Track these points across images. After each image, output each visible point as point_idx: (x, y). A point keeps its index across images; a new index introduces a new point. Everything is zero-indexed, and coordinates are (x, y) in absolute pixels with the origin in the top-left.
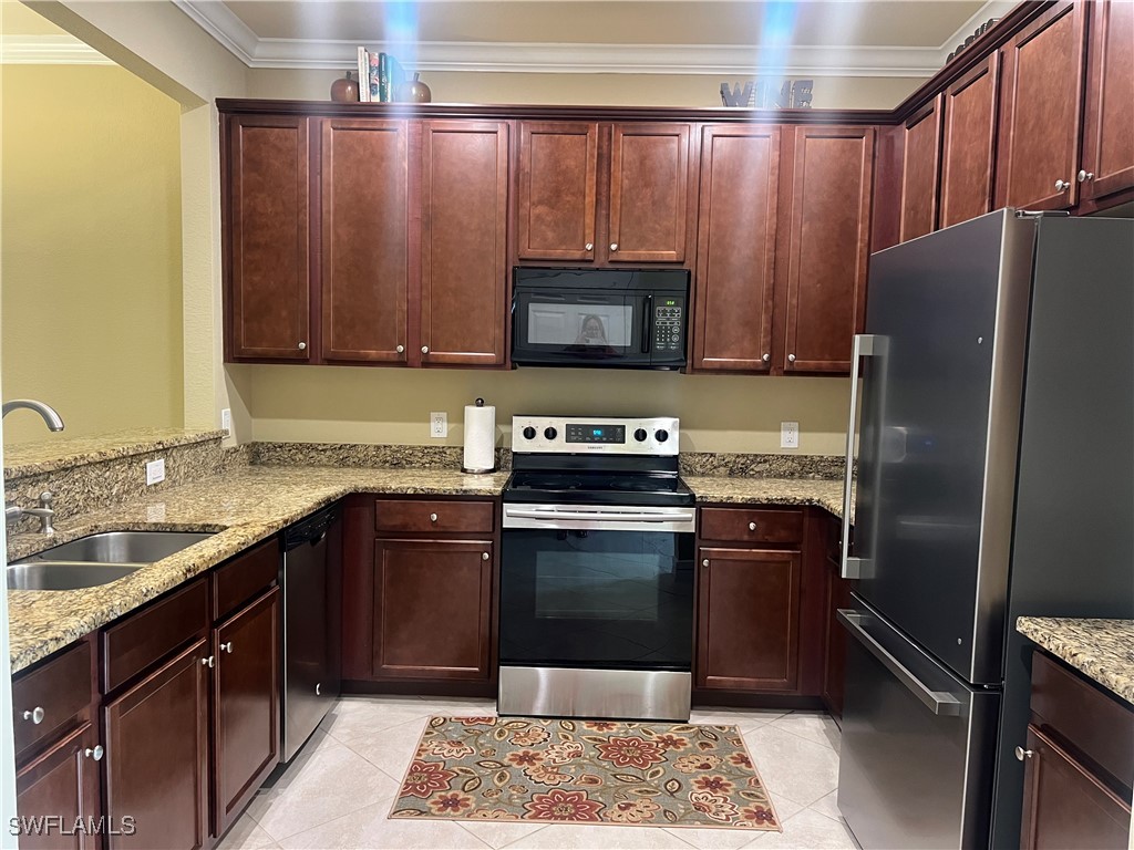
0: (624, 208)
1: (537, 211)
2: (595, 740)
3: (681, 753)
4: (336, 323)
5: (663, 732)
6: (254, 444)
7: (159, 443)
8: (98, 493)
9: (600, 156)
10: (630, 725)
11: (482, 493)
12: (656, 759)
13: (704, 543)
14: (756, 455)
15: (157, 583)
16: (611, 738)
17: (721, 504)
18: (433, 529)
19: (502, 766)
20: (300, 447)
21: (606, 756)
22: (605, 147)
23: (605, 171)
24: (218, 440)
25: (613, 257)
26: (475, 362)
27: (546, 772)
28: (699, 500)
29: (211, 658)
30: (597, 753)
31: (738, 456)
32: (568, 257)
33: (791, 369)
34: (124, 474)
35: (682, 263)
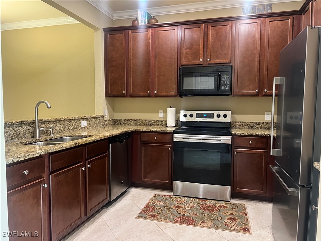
0: (212, 48)
1: (186, 51)
2: (200, 204)
3: (225, 210)
4: (132, 86)
5: (221, 204)
6: (114, 119)
7: (85, 116)
8: (67, 128)
9: (204, 33)
10: (212, 201)
11: (168, 131)
12: (217, 211)
13: (236, 147)
14: (257, 122)
15: (66, 145)
16: (205, 204)
17: (240, 135)
18: (155, 141)
19: (170, 208)
20: (125, 120)
21: (202, 209)
22: (206, 31)
23: (206, 38)
24: (103, 117)
25: (209, 63)
26: (169, 95)
27: (183, 211)
28: (233, 134)
29: (84, 168)
30: (199, 207)
31: (251, 123)
32: (195, 64)
33: (265, 94)
34: (75, 124)
35: (230, 63)
